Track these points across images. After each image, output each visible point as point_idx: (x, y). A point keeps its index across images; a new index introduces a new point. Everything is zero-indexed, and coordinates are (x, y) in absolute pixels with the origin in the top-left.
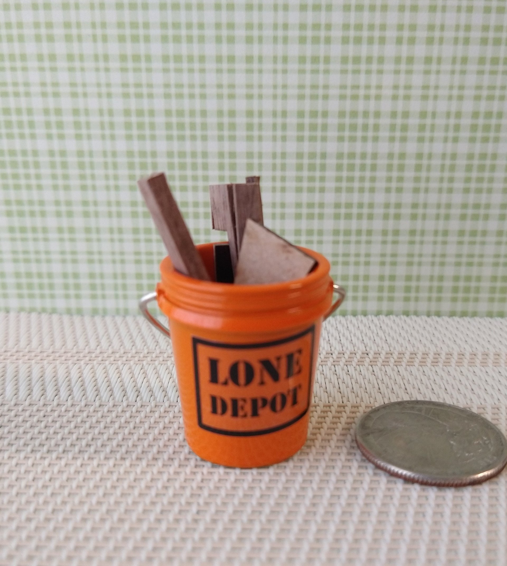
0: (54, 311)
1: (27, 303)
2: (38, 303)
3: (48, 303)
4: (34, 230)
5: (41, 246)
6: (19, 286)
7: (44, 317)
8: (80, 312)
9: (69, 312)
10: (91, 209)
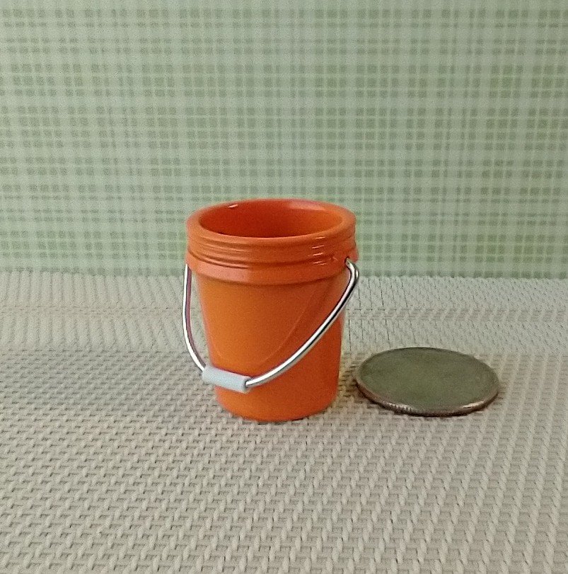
0: (76, 271)
1: (49, 263)
2: (60, 263)
3: (70, 263)
4: (55, 188)
5: (63, 205)
6: (41, 246)
7: (66, 276)
8: (102, 272)
9: (91, 271)
10: (112, 166)
